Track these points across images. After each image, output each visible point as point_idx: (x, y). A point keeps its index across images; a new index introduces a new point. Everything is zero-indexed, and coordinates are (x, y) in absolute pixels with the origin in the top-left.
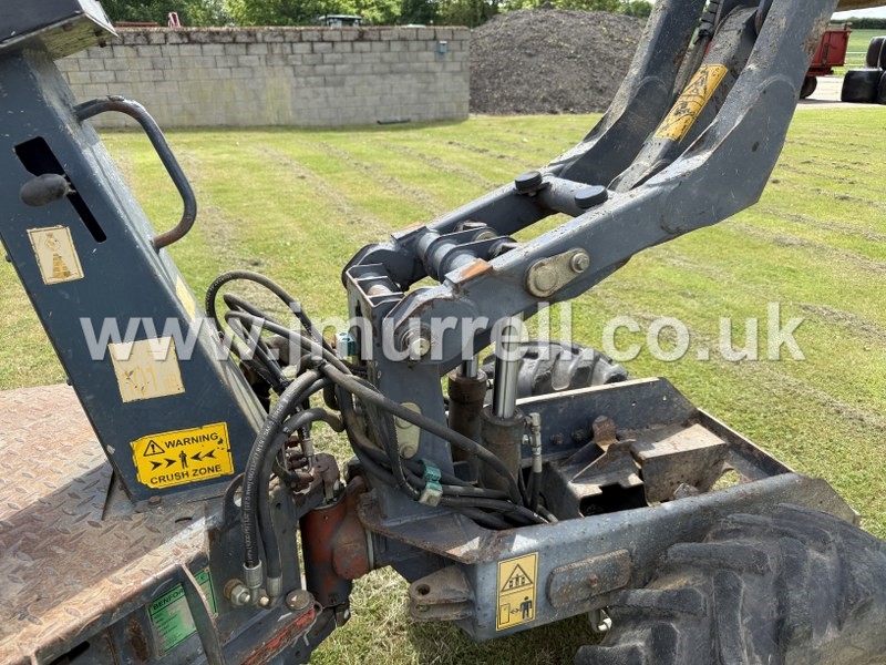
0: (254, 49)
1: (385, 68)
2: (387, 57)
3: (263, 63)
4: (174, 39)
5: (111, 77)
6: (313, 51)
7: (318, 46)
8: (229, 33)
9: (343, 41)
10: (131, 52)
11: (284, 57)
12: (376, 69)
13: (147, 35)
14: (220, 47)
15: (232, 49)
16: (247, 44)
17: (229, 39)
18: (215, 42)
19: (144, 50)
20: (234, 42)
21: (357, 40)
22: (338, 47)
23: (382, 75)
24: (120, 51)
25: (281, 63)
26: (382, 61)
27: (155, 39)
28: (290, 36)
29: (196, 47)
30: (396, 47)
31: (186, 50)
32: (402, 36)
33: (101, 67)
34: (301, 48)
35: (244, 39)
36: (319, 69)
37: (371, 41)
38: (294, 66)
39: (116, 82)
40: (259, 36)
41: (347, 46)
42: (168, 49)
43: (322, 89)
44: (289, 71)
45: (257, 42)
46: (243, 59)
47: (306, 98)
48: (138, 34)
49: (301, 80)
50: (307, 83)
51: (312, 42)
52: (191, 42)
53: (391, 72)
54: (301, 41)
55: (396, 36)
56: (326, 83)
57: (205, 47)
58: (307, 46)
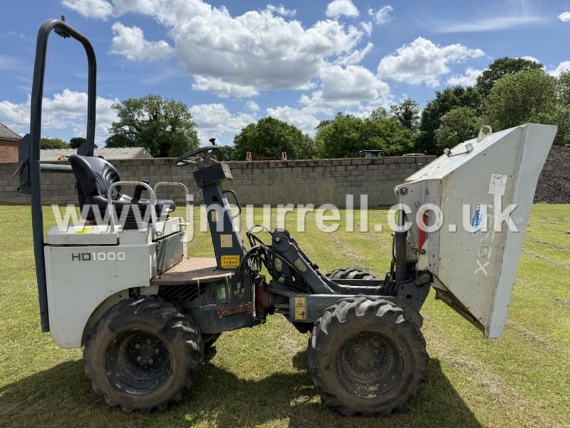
0: (316, 169)
1: (385, 178)
2: (386, 172)
3: (321, 176)
4: (280, 165)
5: (250, 182)
6: (346, 170)
7: (349, 168)
8: (305, 162)
9: (362, 165)
10: (260, 171)
11: (331, 173)
12: (380, 178)
13: (268, 164)
14: (300, 169)
15: (306, 169)
16: (314, 167)
17: (305, 165)
18: (299, 166)
19: (267, 171)
20: (308, 166)
21: (370, 164)
22: (360, 167)
23: (383, 181)
24: (256, 171)
25: (330, 176)
26: (384, 174)
27: (272, 165)
28: (335, 163)
29: (290, 169)
30: (392, 167)
31: (285, 170)
32: (396, 161)
33: (246, 178)
34: (339, 168)
35: (313, 165)
36: (349, 178)
37: (378, 164)
38: (336, 177)
39: (252, 184)
40: (320, 163)
41: (365, 167)
42: (278, 170)
43: (349, 188)
44: (333, 179)
45: (319, 166)
46: (311, 174)
47: (341, 193)
48: (265, 163)
49: (339, 184)
50: (342, 185)
51: (346, 165)
52: (288, 167)
53: (389, 180)
54: (341, 165)
55: (392, 161)
56: (352, 186)
57: (294, 169)
58: (344, 167)
